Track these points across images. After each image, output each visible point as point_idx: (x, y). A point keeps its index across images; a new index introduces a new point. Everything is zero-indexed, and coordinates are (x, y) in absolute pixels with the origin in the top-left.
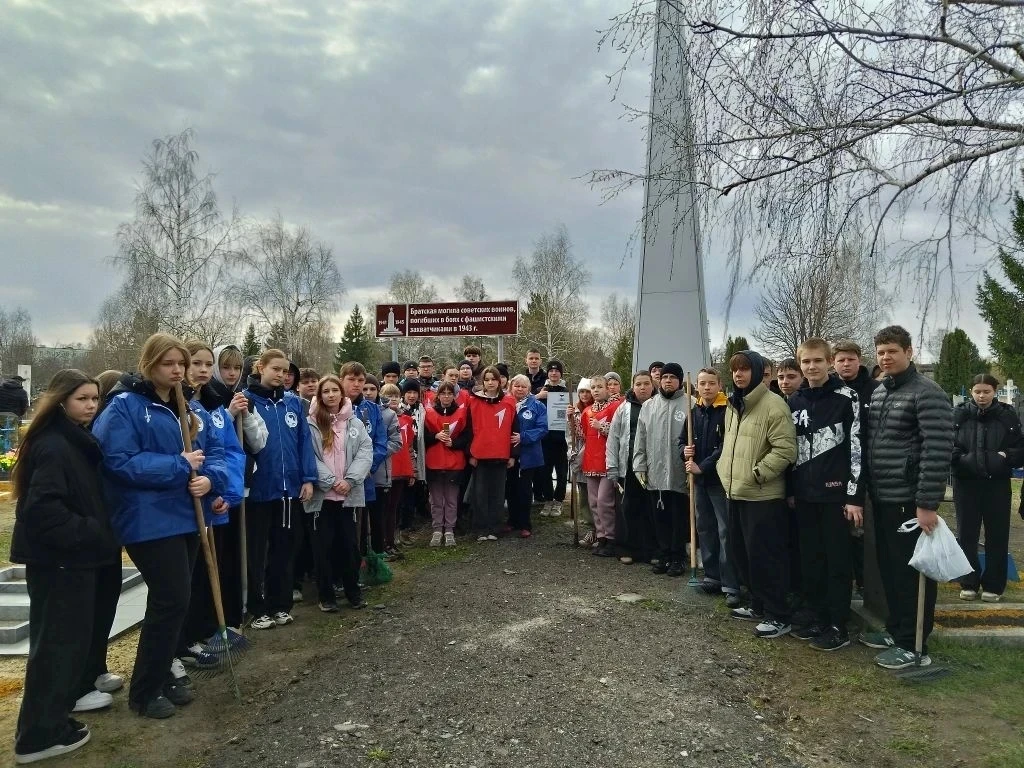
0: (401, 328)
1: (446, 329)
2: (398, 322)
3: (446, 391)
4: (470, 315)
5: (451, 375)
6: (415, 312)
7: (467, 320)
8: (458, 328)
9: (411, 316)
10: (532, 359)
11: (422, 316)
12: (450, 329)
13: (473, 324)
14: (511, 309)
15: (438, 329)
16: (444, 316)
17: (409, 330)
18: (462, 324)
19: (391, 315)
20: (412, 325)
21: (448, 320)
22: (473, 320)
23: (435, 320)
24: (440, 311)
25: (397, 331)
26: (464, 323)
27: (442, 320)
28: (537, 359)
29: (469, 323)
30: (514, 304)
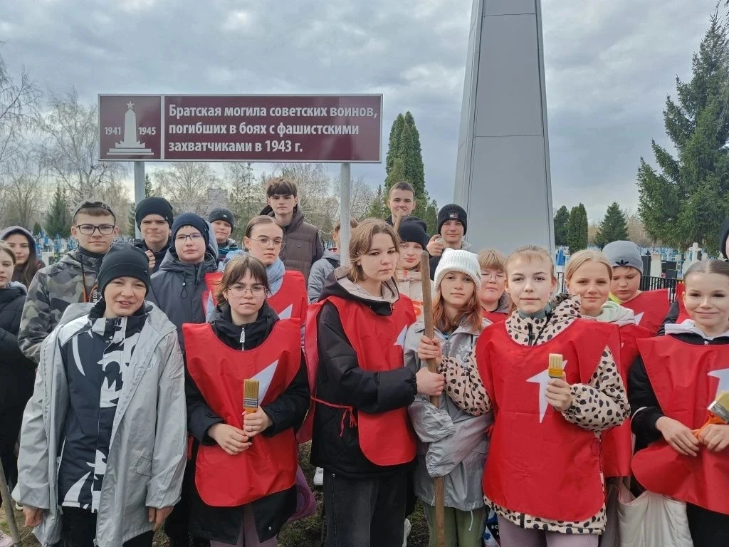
0: (151, 142)
1: (240, 147)
2: (144, 130)
3: (248, 279)
4: (288, 121)
5: (264, 239)
6: (179, 113)
7: (282, 129)
8: (264, 146)
9: (171, 120)
10: (398, 200)
11: (192, 120)
12: (249, 147)
13: (294, 138)
14: (369, 112)
15: (223, 147)
16: (236, 121)
17: (167, 147)
18: (272, 138)
19: (131, 119)
20: (171, 138)
21: (244, 129)
22: (291, 130)
23: (219, 129)
24: (229, 112)
25: (141, 148)
26: (276, 137)
27: (233, 129)
28: (407, 201)
29: (286, 137)
30: (376, 101)
